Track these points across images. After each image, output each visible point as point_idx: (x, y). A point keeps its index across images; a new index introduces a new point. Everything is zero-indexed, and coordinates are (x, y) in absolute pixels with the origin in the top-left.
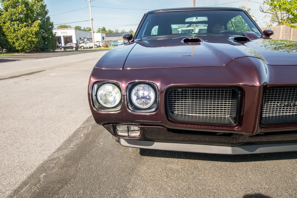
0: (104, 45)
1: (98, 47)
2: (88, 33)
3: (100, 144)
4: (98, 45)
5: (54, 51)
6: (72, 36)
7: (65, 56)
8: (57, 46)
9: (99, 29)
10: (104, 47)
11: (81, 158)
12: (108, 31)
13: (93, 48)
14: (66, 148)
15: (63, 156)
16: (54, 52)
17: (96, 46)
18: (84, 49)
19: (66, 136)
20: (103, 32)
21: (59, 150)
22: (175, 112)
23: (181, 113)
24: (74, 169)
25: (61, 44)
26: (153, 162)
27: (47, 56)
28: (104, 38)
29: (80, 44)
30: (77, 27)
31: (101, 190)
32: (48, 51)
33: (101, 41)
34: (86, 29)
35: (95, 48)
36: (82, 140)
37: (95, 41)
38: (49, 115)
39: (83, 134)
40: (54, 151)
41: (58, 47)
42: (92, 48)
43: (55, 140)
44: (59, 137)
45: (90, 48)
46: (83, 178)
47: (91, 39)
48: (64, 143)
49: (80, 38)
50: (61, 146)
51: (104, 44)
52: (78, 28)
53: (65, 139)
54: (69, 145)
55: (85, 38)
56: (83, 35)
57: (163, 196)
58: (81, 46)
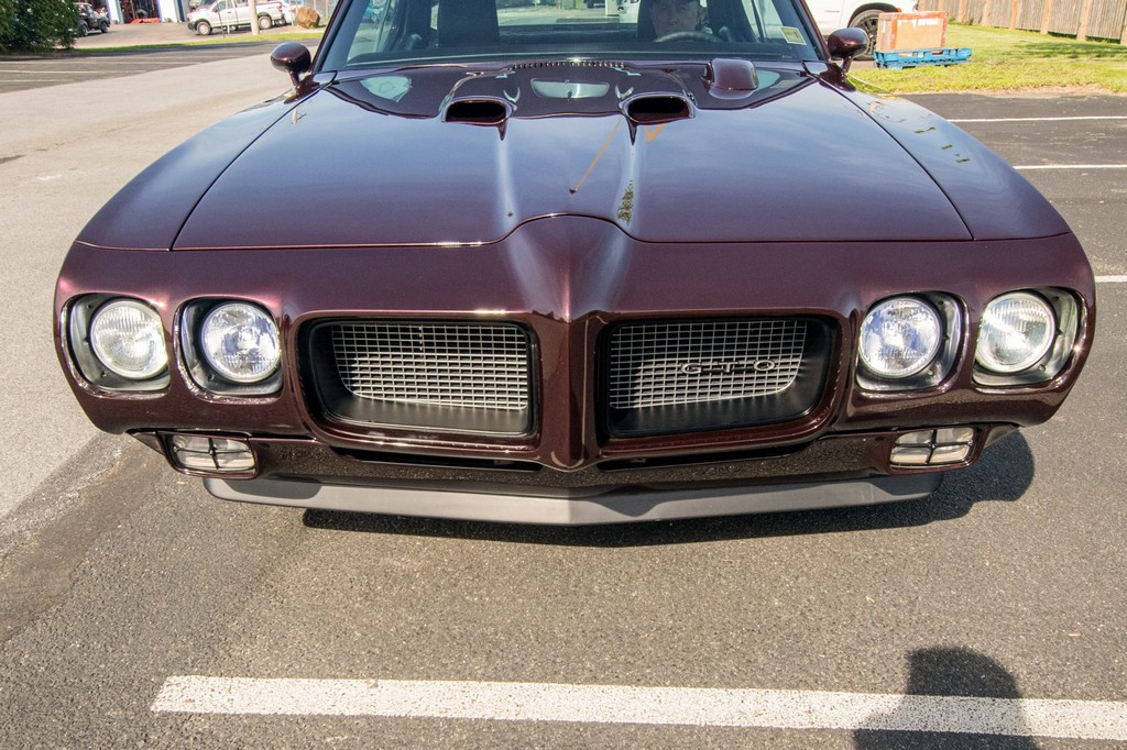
0: (304, 19)
1: (276, 26)
3: (176, 487)
4: (276, 15)
5: (68, 49)
7: (117, 75)
8: (87, 19)
10: (303, 25)
11: (98, 537)
13: (249, 29)
14: (50, 503)
15: (35, 530)
16: (70, 53)
17: (265, 23)
18: (210, 34)
19: (60, 457)
21: (24, 507)
22: (355, 392)
23: (375, 395)
24: (67, 573)
25: (107, 9)
26: (338, 549)
27: (36, 77)
29: (193, 9)
31: (141, 638)
32: (44, 49)
35: (260, 29)
36: (112, 470)
38: (8, 372)
39: (123, 448)
40: (7, 511)
41: (90, 28)
42: (246, 28)
43: (15, 473)
44: (31, 460)
45: (236, 29)
46: (89, 603)
48: (47, 481)
50: (36, 495)
51: (302, 10)
53: (52, 470)
54: (64, 490)
57: (330, 654)
58: (196, 23)
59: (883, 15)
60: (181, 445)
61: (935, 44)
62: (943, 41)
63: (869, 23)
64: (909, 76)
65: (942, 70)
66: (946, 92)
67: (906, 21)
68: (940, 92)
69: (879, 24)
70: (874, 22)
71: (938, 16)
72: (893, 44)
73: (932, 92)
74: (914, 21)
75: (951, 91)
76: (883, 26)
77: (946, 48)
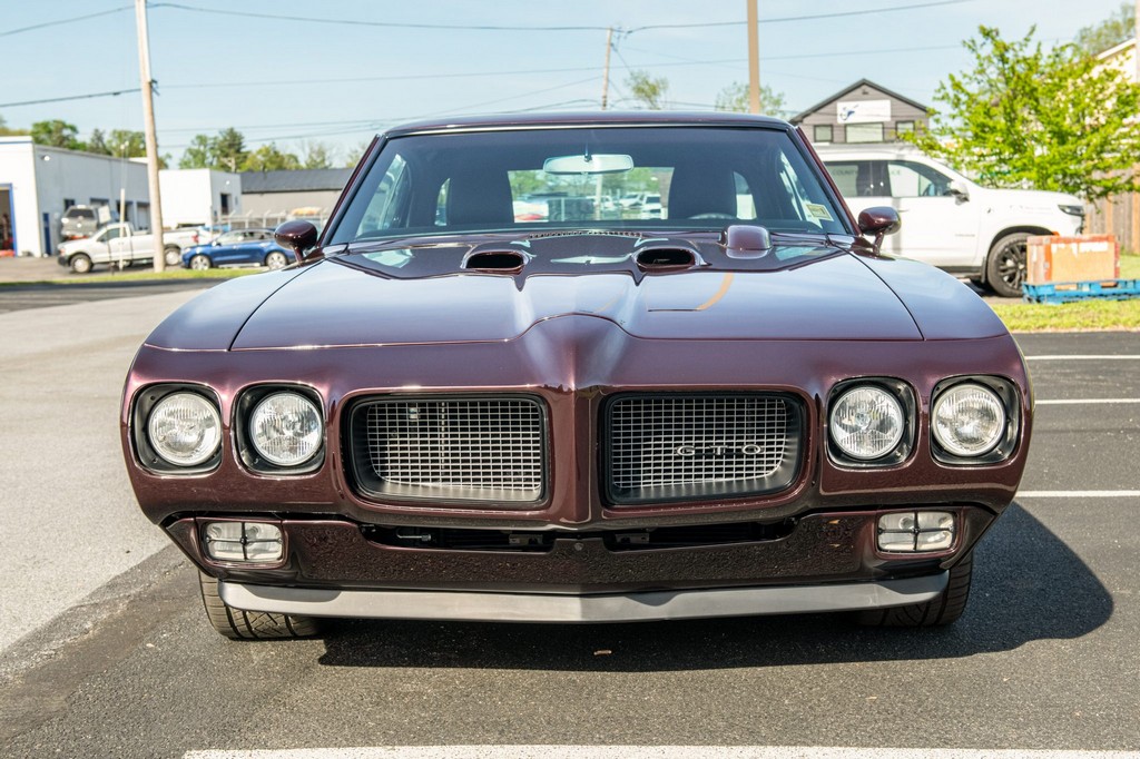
2: (123, 167)
6: (10, 185)
9: (202, 140)
12: (260, 157)
13: (150, 265)
17: (173, 258)
18: (91, 270)
20: (225, 160)
22: (384, 478)
28: (231, 202)
29: (66, 239)
30: (45, 126)
33: (209, 224)
34: (106, 138)
35: (167, 265)
37: (171, 222)
45: (133, 265)
47: (144, 206)
49: (69, 203)
52: (53, 137)
55: (103, 202)
56: (85, 177)
58: (71, 257)
59: (1032, 239)
60: (213, 537)
61: (1106, 274)
62: (1117, 271)
63: (1018, 250)
64: (1065, 311)
65: (1113, 305)
66: (1115, 328)
67: (1062, 246)
68: (1107, 329)
69: (1029, 249)
70: (1024, 249)
71: (1107, 239)
72: (1049, 275)
73: (1096, 330)
74: (1074, 246)
75: (1121, 328)
76: (1035, 252)
77: (1122, 277)
